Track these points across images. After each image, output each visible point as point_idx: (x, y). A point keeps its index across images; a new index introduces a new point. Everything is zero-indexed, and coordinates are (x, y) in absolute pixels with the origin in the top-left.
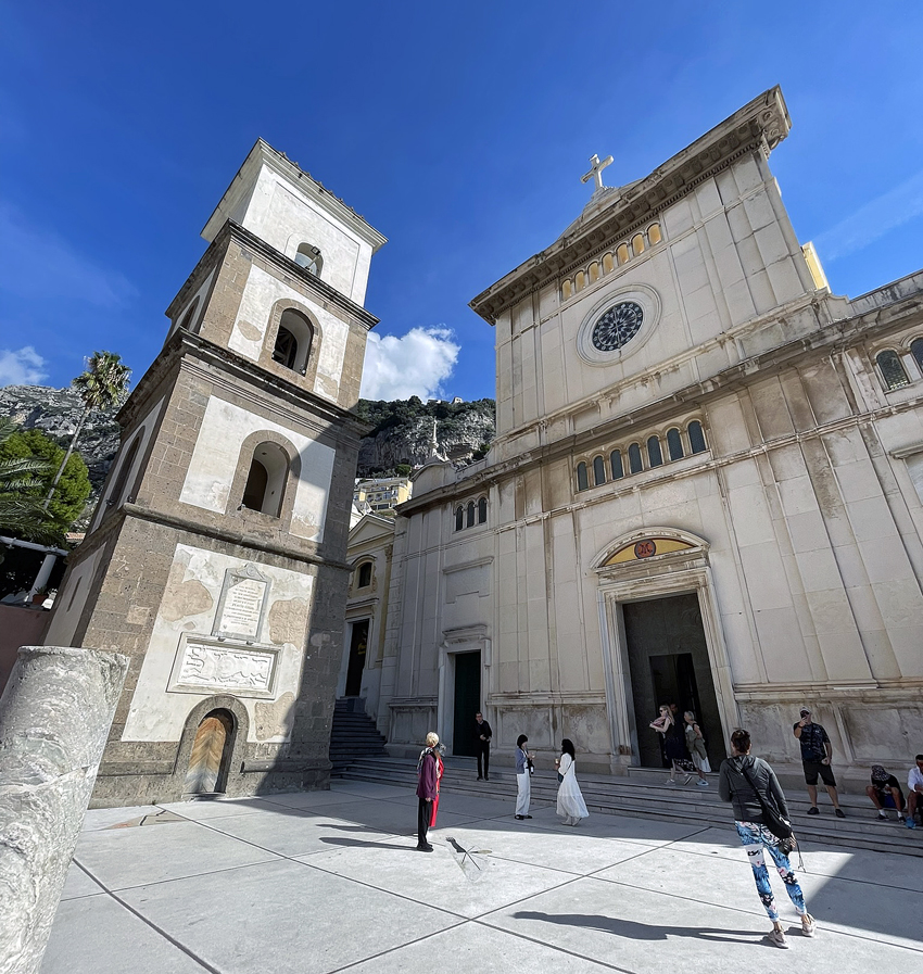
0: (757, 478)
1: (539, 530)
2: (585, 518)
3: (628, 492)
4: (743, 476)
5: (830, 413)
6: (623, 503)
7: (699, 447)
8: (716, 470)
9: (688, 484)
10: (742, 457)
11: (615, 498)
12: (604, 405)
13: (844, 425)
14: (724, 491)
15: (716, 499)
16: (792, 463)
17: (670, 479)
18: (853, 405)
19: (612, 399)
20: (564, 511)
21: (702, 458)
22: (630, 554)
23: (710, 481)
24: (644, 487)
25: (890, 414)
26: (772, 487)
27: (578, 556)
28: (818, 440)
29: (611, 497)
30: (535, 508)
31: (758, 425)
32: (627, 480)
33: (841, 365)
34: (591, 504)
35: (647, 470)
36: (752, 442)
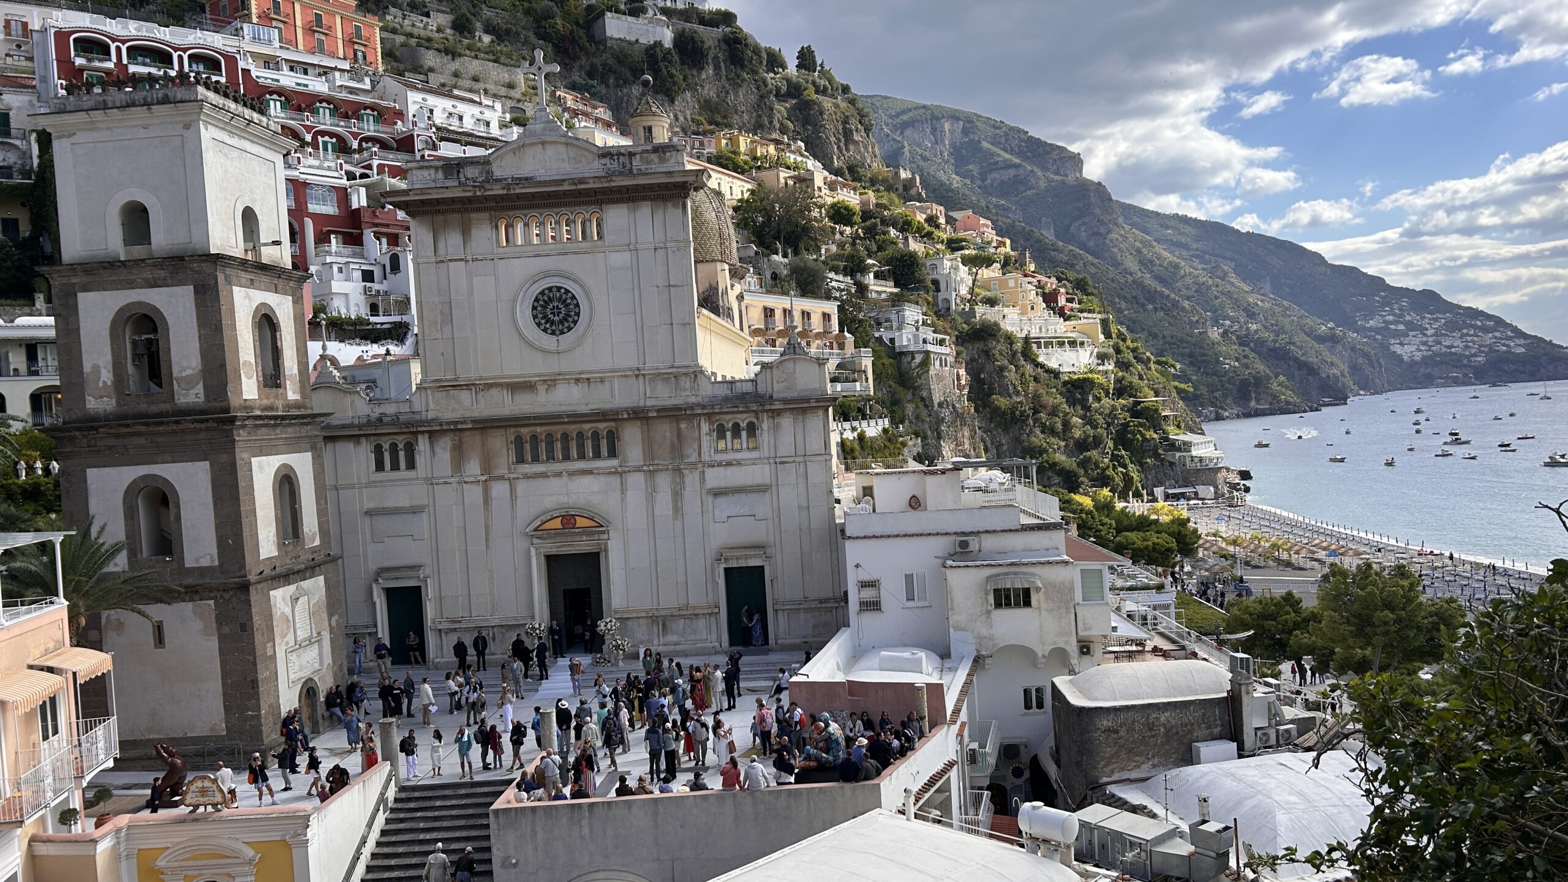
0: (644, 487)
1: (478, 490)
2: (521, 487)
3: (559, 475)
4: (636, 480)
5: (688, 457)
6: (554, 482)
7: (613, 453)
8: (621, 474)
9: (602, 478)
10: (638, 469)
11: (548, 476)
12: (542, 389)
13: (693, 466)
14: (623, 491)
15: (618, 494)
16: (664, 481)
17: (589, 472)
18: (700, 454)
19: (549, 386)
20: (501, 478)
21: (614, 462)
22: (557, 523)
23: (615, 481)
24: (572, 474)
25: (713, 466)
26: (651, 493)
27: (513, 517)
28: (678, 471)
29: (544, 475)
30: (473, 468)
31: (650, 452)
32: (558, 464)
33: (699, 425)
34: (526, 477)
35: (574, 460)
36: (645, 460)
